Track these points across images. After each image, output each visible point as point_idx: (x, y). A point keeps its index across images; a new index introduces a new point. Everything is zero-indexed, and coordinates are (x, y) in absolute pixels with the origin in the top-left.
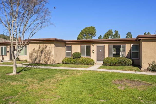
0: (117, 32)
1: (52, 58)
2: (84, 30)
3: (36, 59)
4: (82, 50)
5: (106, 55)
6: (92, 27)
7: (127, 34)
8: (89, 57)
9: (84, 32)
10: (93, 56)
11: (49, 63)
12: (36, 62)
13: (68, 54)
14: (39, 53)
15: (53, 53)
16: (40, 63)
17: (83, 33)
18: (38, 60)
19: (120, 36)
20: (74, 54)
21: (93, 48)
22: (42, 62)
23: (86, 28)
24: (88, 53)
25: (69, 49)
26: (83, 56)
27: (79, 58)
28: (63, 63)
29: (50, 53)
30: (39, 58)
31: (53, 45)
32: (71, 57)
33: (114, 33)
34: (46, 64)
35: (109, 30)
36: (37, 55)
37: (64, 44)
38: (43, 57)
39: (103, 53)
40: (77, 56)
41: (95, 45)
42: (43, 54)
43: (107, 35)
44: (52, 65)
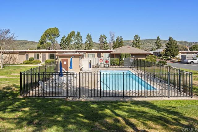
0: (79, 33)
1: (17, 61)
2: (47, 30)
3: (7, 62)
4: (35, 56)
5: (47, 58)
6: (55, 28)
7: (87, 35)
8: (38, 60)
9: (48, 32)
10: (41, 59)
11: (15, 64)
12: (7, 63)
13: (27, 58)
14: (9, 59)
15: (18, 58)
16: (10, 64)
17: (46, 34)
18: (8, 62)
19: (81, 37)
20: (30, 59)
21: (41, 55)
22: (11, 63)
23: (50, 29)
24: (38, 58)
25: (27, 55)
26: (35, 59)
27: (33, 60)
28: (24, 63)
29: (16, 58)
30: (9, 61)
31: (18, 54)
32: (28, 60)
33: (76, 34)
34: (14, 64)
35: (72, 31)
36: (8, 60)
37: (24, 53)
38: (12, 60)
39: (45, 58)
40: (32, 59)
41: (41, 54)
42: (12, 59)
43: (70, 35)
44: (17, 64)
